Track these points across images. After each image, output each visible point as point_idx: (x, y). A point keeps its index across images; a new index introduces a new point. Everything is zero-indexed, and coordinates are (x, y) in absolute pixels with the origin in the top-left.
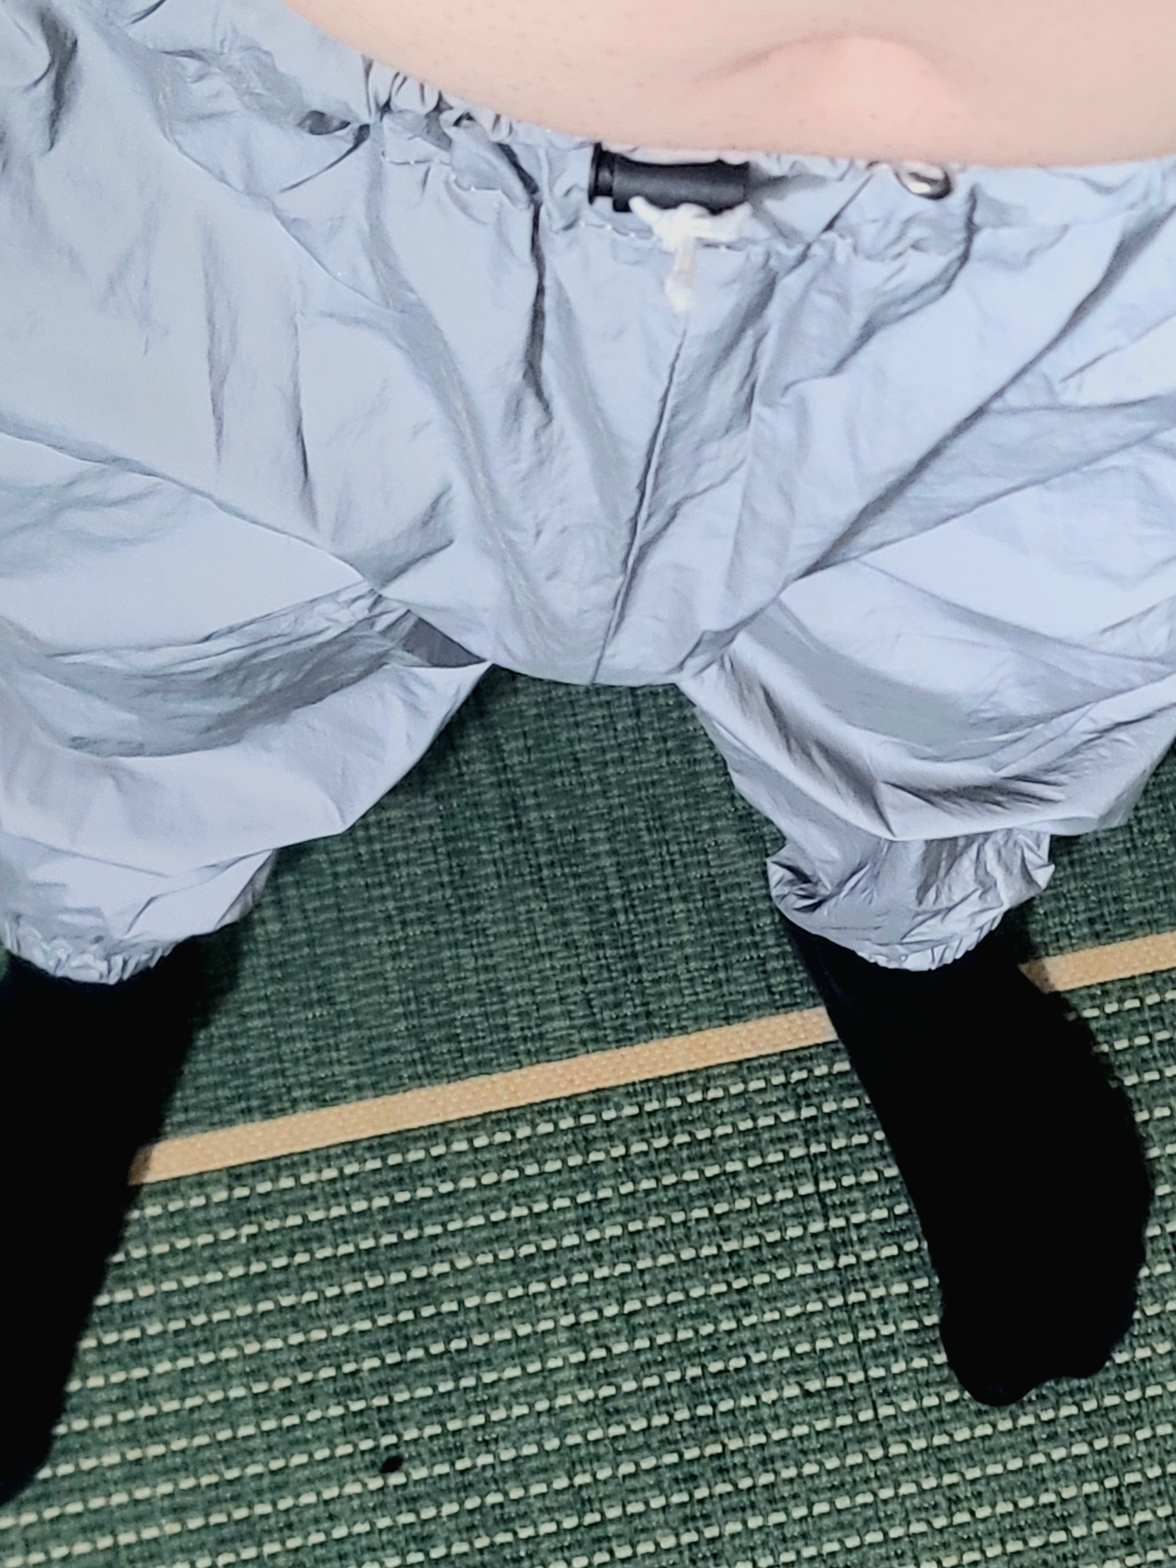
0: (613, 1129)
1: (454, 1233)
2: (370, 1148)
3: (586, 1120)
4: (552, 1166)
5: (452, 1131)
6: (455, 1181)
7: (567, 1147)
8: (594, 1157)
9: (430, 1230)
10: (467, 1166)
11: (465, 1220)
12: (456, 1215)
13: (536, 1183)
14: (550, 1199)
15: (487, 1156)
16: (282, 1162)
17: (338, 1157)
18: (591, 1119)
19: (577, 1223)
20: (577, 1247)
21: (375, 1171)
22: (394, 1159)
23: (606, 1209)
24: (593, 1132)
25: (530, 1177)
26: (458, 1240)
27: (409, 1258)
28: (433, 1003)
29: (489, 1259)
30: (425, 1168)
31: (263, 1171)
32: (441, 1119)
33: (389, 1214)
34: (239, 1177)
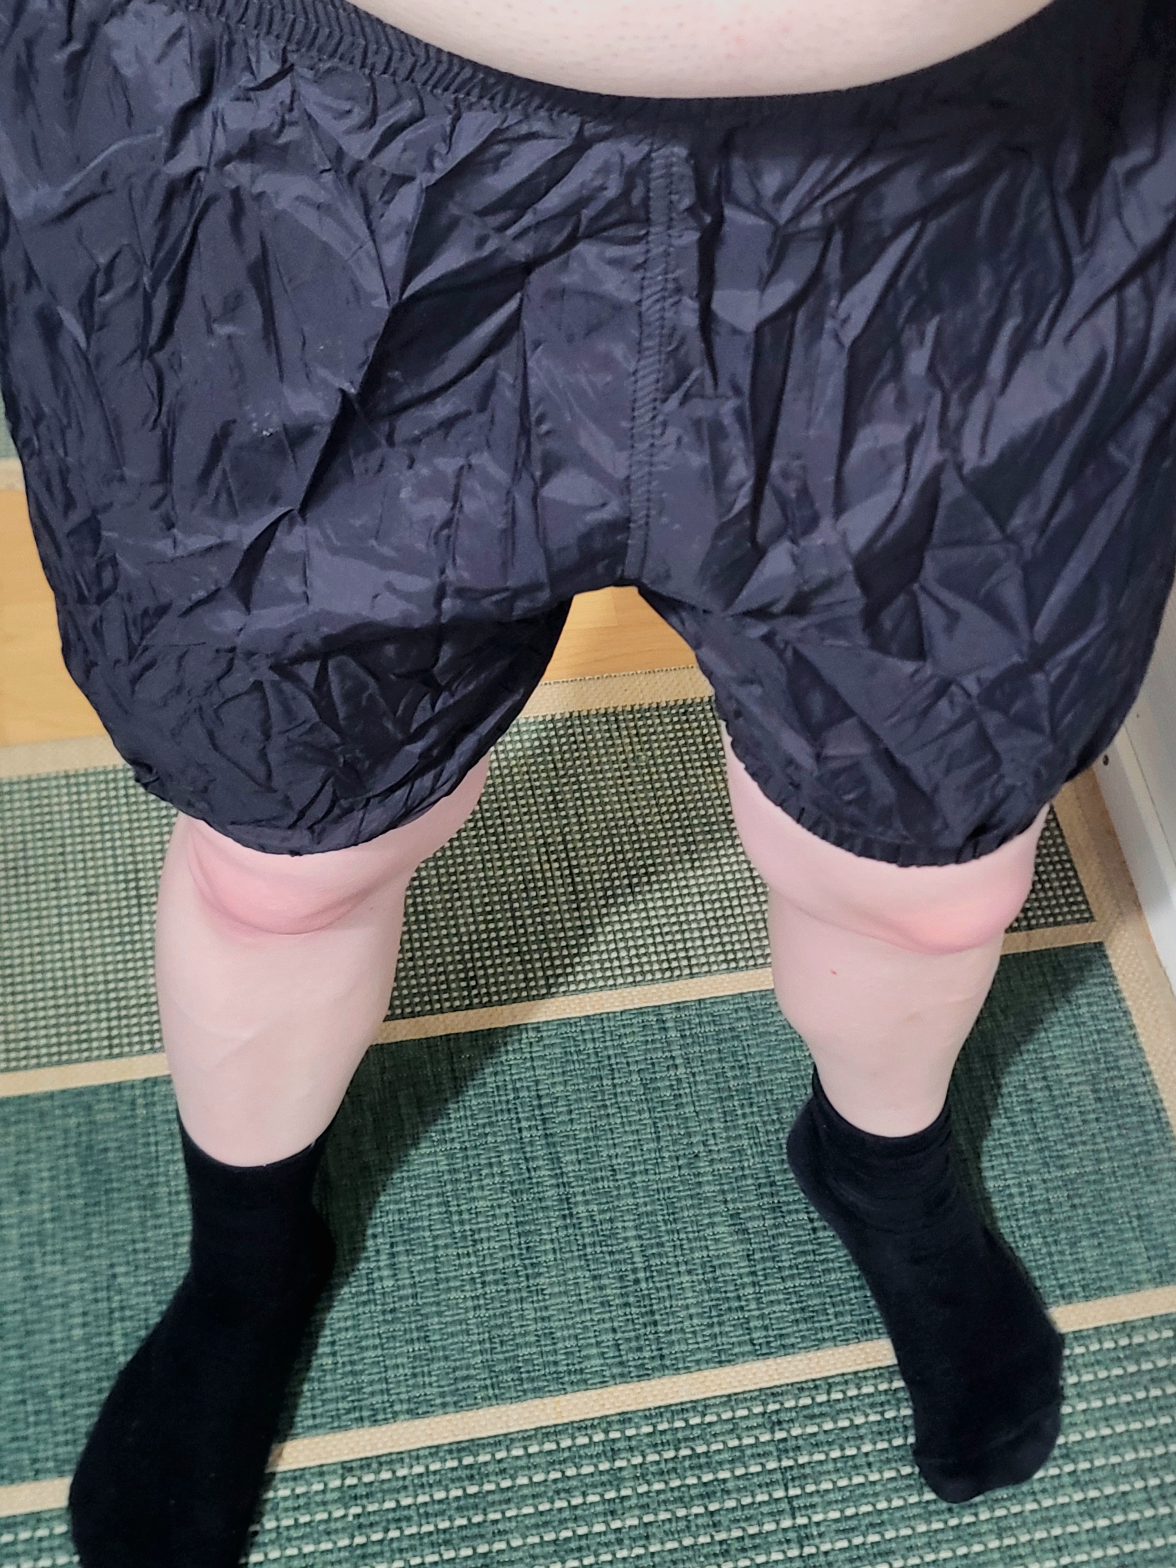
0: (634, 1443)
1: (510, 1518)
2: (450, 1452)
3: (614, 1435)
4: (587, 1470)
5: (512, 1440)
6: (513, 1478)
7: (598, 1455)
8: (619, 1464)
9: (492, 1516)
10: (522, 1468)
11: (519, 1508)
12: (512, 1505)
13: (574, 1483)
14: (584, 1494)
15: (537, 1460)
16: (383, 1459)
17: (426, 1457)
18: (617, 1435)
19: (605, 1514)
20: (605, 1533)
21: (453, 1469)
22: (468, 1460)
23: (627, 1504)
24: (618, 1445)
25: (569, 1478)
26: (514, 1524)
27: (475, 1537)
28: (502, 1343)
29: (537, 1540)
30: (490, 1468)
31: (369, 1465)
32: (505, 1431)
33: (462, 1503)
34: (351, 1469)
